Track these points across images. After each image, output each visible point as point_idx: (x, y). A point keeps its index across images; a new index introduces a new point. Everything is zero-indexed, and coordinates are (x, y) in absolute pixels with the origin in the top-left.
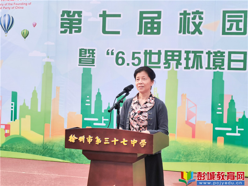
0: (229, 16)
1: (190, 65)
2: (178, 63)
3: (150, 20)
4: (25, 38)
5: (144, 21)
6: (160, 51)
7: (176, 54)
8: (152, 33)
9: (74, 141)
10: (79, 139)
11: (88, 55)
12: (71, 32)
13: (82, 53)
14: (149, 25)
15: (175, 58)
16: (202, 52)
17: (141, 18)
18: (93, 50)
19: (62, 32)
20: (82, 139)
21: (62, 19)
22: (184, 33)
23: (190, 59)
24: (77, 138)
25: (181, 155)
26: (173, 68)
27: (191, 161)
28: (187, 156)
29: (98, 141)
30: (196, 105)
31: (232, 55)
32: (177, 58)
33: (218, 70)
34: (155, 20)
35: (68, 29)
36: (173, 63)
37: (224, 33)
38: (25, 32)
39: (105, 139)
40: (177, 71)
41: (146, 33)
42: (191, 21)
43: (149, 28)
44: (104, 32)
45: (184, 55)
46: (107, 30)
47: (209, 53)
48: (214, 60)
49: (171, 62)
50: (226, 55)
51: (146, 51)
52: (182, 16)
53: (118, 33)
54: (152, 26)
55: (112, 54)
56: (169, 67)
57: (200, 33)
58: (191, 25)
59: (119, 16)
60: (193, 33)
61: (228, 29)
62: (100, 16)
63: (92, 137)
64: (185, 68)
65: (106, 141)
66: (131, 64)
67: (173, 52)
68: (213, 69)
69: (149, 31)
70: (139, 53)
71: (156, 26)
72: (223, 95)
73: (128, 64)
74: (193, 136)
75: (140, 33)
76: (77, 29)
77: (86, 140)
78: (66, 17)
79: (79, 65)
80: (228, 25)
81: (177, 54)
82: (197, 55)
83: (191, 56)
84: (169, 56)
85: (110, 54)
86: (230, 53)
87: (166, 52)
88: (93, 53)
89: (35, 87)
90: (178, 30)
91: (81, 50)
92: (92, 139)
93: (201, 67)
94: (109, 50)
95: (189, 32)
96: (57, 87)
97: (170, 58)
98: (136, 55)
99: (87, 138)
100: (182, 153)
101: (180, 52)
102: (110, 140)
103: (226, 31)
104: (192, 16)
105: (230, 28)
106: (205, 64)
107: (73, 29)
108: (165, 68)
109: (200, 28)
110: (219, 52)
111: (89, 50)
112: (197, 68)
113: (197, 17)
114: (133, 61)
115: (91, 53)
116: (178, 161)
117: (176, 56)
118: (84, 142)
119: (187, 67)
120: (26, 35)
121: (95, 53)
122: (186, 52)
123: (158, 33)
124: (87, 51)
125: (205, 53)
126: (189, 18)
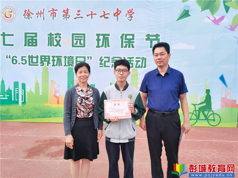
5: (27, 38)
14: (30, 41)
23: (55, 60)
25: (51, 114)
30: (59, 86)
31: (78, 58)
34: (34, 38)
37: (73, 46)
40: (48, 67)
46: (6, 43)
52: (49, 36)
53: (13, 45)
56: (43, 65)
57: (60, 46)
58: (55, 41)
59: (13, 35)
60: (56, 46)
62: (1, 35)
66: (21, 63)
67: (45, 56)
68: (68, 66)
69: (30, 44)
71: (34, 41)
72: (73, 80)
74: (58, 103)
75: (25, 45)
82: (59, 58)
84: (43, 59)
85: (8, 57)
87: (41, 56)
90: (48, 44)
95: (53, 45)
100: (52, 112)
101: (49, 56)
105: (76, 43)
106: (63, 63)
108: (41, 65)
109: (60, 43)
110: (71, 57)
112: (59, 66)
113: (58, 37)
116: (50, 117)
117: (47, 59)
119: (53, 65)
122: (52, 56)
123: (36, 45)
125: (63, 57)
126: (53, 37)
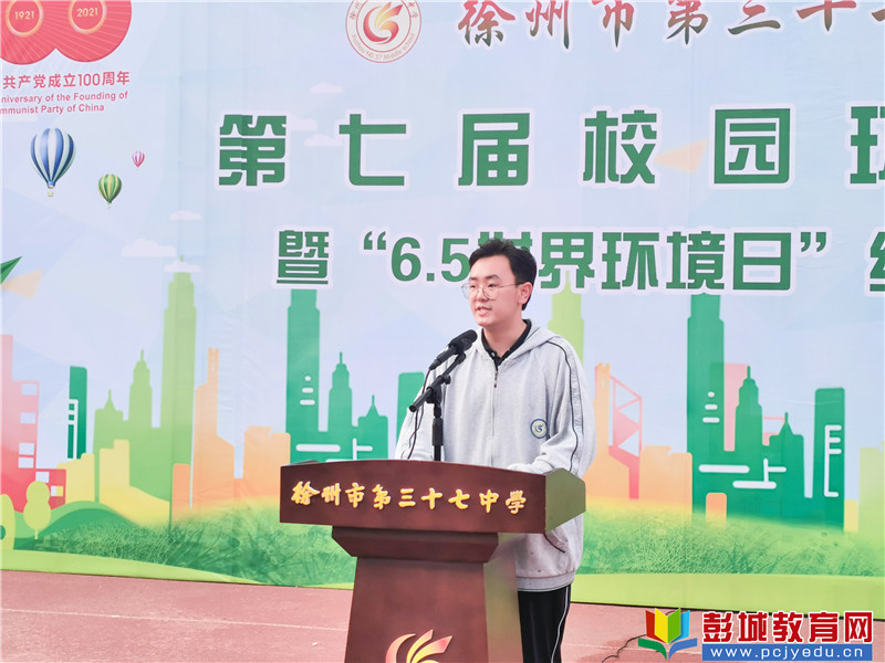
0: (734, 128)
1: (620, 275)
2: (584, 272)
3: (494, 142)
4: (110, 201)
5: (477, 143)
6: (526, 235)
7: (575, 242)
8: (502, 180)
9: (307, 502)
10: (323, 495)
11: (305, 249)
12: (252, 181)
13: (288, 244)
14: (493, 158)
15: (575, 255)
16: (655, 237)
17: (469, 135)
18: (322, 235)
19: (223, 181)
20: (331, 493)
21: (223, 142)
22: (600, 179)
23: (618, 257)
24: (316, 492)
25: (596, 553)
26: (568, 284)
29: (382, 497)
30: (640, 398)
31: (747, 244)
32: (580, 255)
33: (704, 289)
34: (512, 142)
35: (244, 172)
36: (568, 272)
37: (720, 177)
38: (109, 181)
39: (403, 491)
40: (578, 295)
41: (484, 180)
42: (620, 141)
43: (493, 166)
44: (356, 178)
45: (600, 247)
46: (364, 173)
47: (676, 239)
48: (692, 259)
49: (563, 268)
50: (729, 243)
51: (484, 235)
52: (593, 129)
53: (399, 181)
54: (503, 158)
55: (382, 245)
56: (555, 283)
57: (649, 178)
58: (620, 153)
59: (401, 129)
60: (627, 178)
61: (732, 166)
62: (343, 129)
63: (363, 488)
64: (605, 286)
65: (403, 497)
66: (439, 277)
67: (567, 237)
68: (690, 286)
69: (493, 174)
71: (513, 158)
72: (722, 364)
73: (430, 277)
74: (634, 493)
75: (465, 180)
76: (272, 172)
77: (343, 496)
78: (235, 133)
79: (278, 282)
80: (731, 153)
81: (580, 242)
82: (641, 246)
83: (623, 248)
84: (557, 248)
85: (375, 244)
86: (740, 239)
87: (547, 237)
88: (322, 245)
89: (142, 352)
90: (583, 169)
91: (283, 235)
92: (362, 494)
93: (654, 283)
94: (370, 234)
95: (614, 177)
96: (210, 350)
97: (559, 255)
98: (455, 249)
99: (347, 491)
101: (588, 237)
102: (415, 496)
103: (728, 172)
104: (622, 127)
105: (740, 162)
106: (664, 272)
107: (259, 172)
108: (545, 284)
109: (649, 164)
110: (706, 235)
111: (310, 235)
112: (641, 286)
113: (639, 131)
114: (446, 267)
115: (315, 244)
117: (577, 249)
118: (337, 503)
119: (610, 283)
120: (111, 193)
121: (327, 245)
122: (606, 236)
123: (522, 179)
124: (304, 239)
126: (613, 134)
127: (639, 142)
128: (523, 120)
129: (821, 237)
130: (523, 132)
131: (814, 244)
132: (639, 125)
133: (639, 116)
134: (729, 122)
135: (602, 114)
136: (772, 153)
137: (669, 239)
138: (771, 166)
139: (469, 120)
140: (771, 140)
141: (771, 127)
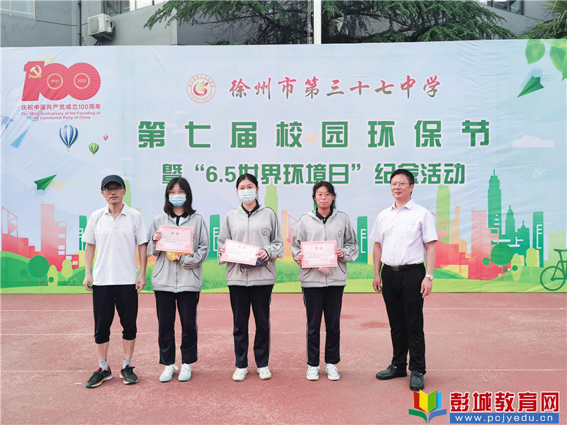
0: (328, 128)
1: (290, 179)
2: (277, 178)
3: (244, 132)
4: (94, 153)
5: (237, 132)
6: (256, 165)
7: (274, 168)
8: (247, 146)
11: (173, 171)
12: (152, 146)
13: (166, 169)
14: (243, 138)
15: (274, 172)
16: (302, 166)
17: (234, 130)
18: (179, 166)
19: (140, 146)
21: (140, 131)
22: (282, 146)
25: (284, 276)
26: (272, 183)
27: (295, 281)
28: (290, 275)
31: (333, 168)
32: (276, 172)
34: (250, 132)
35: (149, 143)
36: (272, 178)
37: (324, 145)
38: (94, 146)
41: (240, 146)
42: (289, 132)
43: (243, 141)
44: (192, 145)
45: (283, 170)
47: (309, 167)
48: (315, 173)
49: (270, 177)
51: (241, 165)
52: (280, 128)
54: (247, 138)
55: (202, 169)
56: (267, 182)
57: (300, 145)
58: (289, 136)
60: (292, 145)
61: (328, 141)
64: (285, 183)
66: (224, 180)
67: (271, 166)
69: (243, 143)
70: (234, 168)
71: (251, 138)
73: (221, 180)
76: (160, 143)
78: (145, 128)
79: (162, 183)
80: (328, 137)
81: (276, 168)
83: (291, 170)
84: (267, 170)
86: (331, 166)
87: (264, 166)
88: (179, 169)
90: (276, 142)
91: (164, 166)
93: (302, 182)
94: (198, 165)
95: (287, 145)
97: (268, 172)
98: (230, 170)
100: (285, 273)
101: (278, 166)
103: (327, 143)
104: (290, 128)
105: (331, 140)
106: (305, 178)
107: (154, 142)
108: (263, 183)
109: (299, 140)
110: (320, 165)
111: (174, 166)
112: (298, 183)
113: (296, 129)
114: (227, 177)
115: (177, 169)
117: (275, 170)
119: (287, 182)
120: (95, 150)
121: (181, 169)
122: (285, 166)
123: (254, 145)
124: (172, 167)
125: (305, 166)
126: (287, 130)
127: (296, 132)
128: (254, 124)
129: (359, 166)
130: (254, 129)
131: (356, 168)
132: (296, 127)
133: (296, 124)
134: (327, 126)
135: (282, 123)
136: (342, 137)
137: (307, 167)
138: (341, 141)
139: (234, 124)
140: (341, 132)
141: (341, 128)
